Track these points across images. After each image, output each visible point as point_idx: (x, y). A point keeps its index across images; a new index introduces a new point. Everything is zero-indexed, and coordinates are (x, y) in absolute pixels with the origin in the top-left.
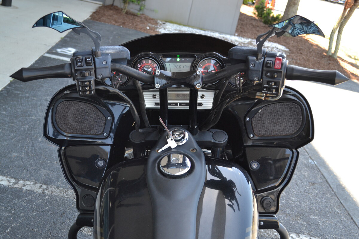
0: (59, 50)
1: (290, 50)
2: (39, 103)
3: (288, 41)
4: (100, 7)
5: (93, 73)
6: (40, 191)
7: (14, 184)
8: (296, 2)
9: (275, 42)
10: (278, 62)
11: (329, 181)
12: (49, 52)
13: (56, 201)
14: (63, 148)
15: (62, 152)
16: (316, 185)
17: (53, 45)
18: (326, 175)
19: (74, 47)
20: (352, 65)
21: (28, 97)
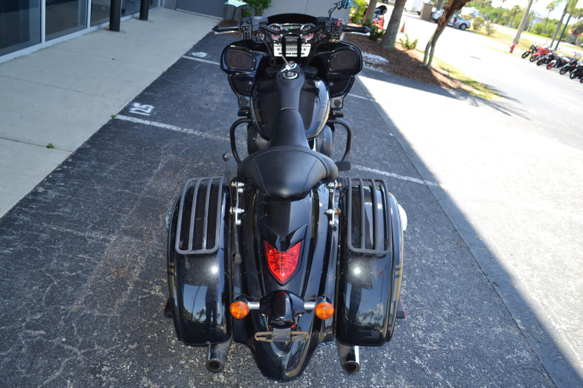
0: (194, 54)
1: (390, 62)
2: (186, 87)
3: (389, 54)
4: (221, 22)
5: (251, 28)
6: (199, 134)
7: (181, 130)
8: (397, 18)
9: (378, 55)
10: (339, 22)
11: (402, 145)
12: (186, 55)
13: (210, 140)
14: (231, 75)
15: (230, 77)
16: (391, 147)
17: (189, 50)
18: (401, 142)
19: (205, 52)
20: (445, 75)
21: (178, 84)
